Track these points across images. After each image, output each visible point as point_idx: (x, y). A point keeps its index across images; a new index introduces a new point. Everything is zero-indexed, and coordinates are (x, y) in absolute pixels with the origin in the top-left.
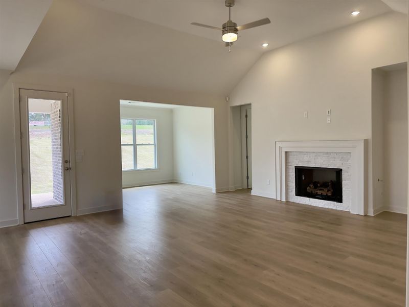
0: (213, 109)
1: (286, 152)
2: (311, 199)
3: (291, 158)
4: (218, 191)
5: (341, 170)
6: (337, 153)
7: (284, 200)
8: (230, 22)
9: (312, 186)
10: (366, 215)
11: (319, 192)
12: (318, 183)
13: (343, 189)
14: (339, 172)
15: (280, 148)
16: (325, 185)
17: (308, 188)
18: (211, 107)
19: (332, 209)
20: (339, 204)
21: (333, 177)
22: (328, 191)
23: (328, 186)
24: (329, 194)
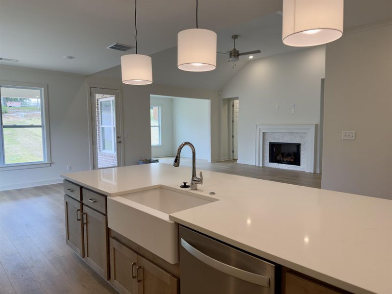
0: (210, 100)
1: (263, 133)
2: (280, 164)
3: (266, 137)
4: (213, 161)
5: (300, 144)
6: (297, 133)
7: (261, 165)
8: (235, 50)
9: (280, 155)
10: (314, 173)
11: (285, 159)
12: (285, 153)
13: (301, 157)
14: (298, 146)
15: (260, 130)
16: (289, 155)
17: (278, 157)
18: (209, 99)
19: (293, 170)
20: (298, 166)
21: (295, 149)
22: (292, 158)
23: (291, 155)
24: (292, 160)
